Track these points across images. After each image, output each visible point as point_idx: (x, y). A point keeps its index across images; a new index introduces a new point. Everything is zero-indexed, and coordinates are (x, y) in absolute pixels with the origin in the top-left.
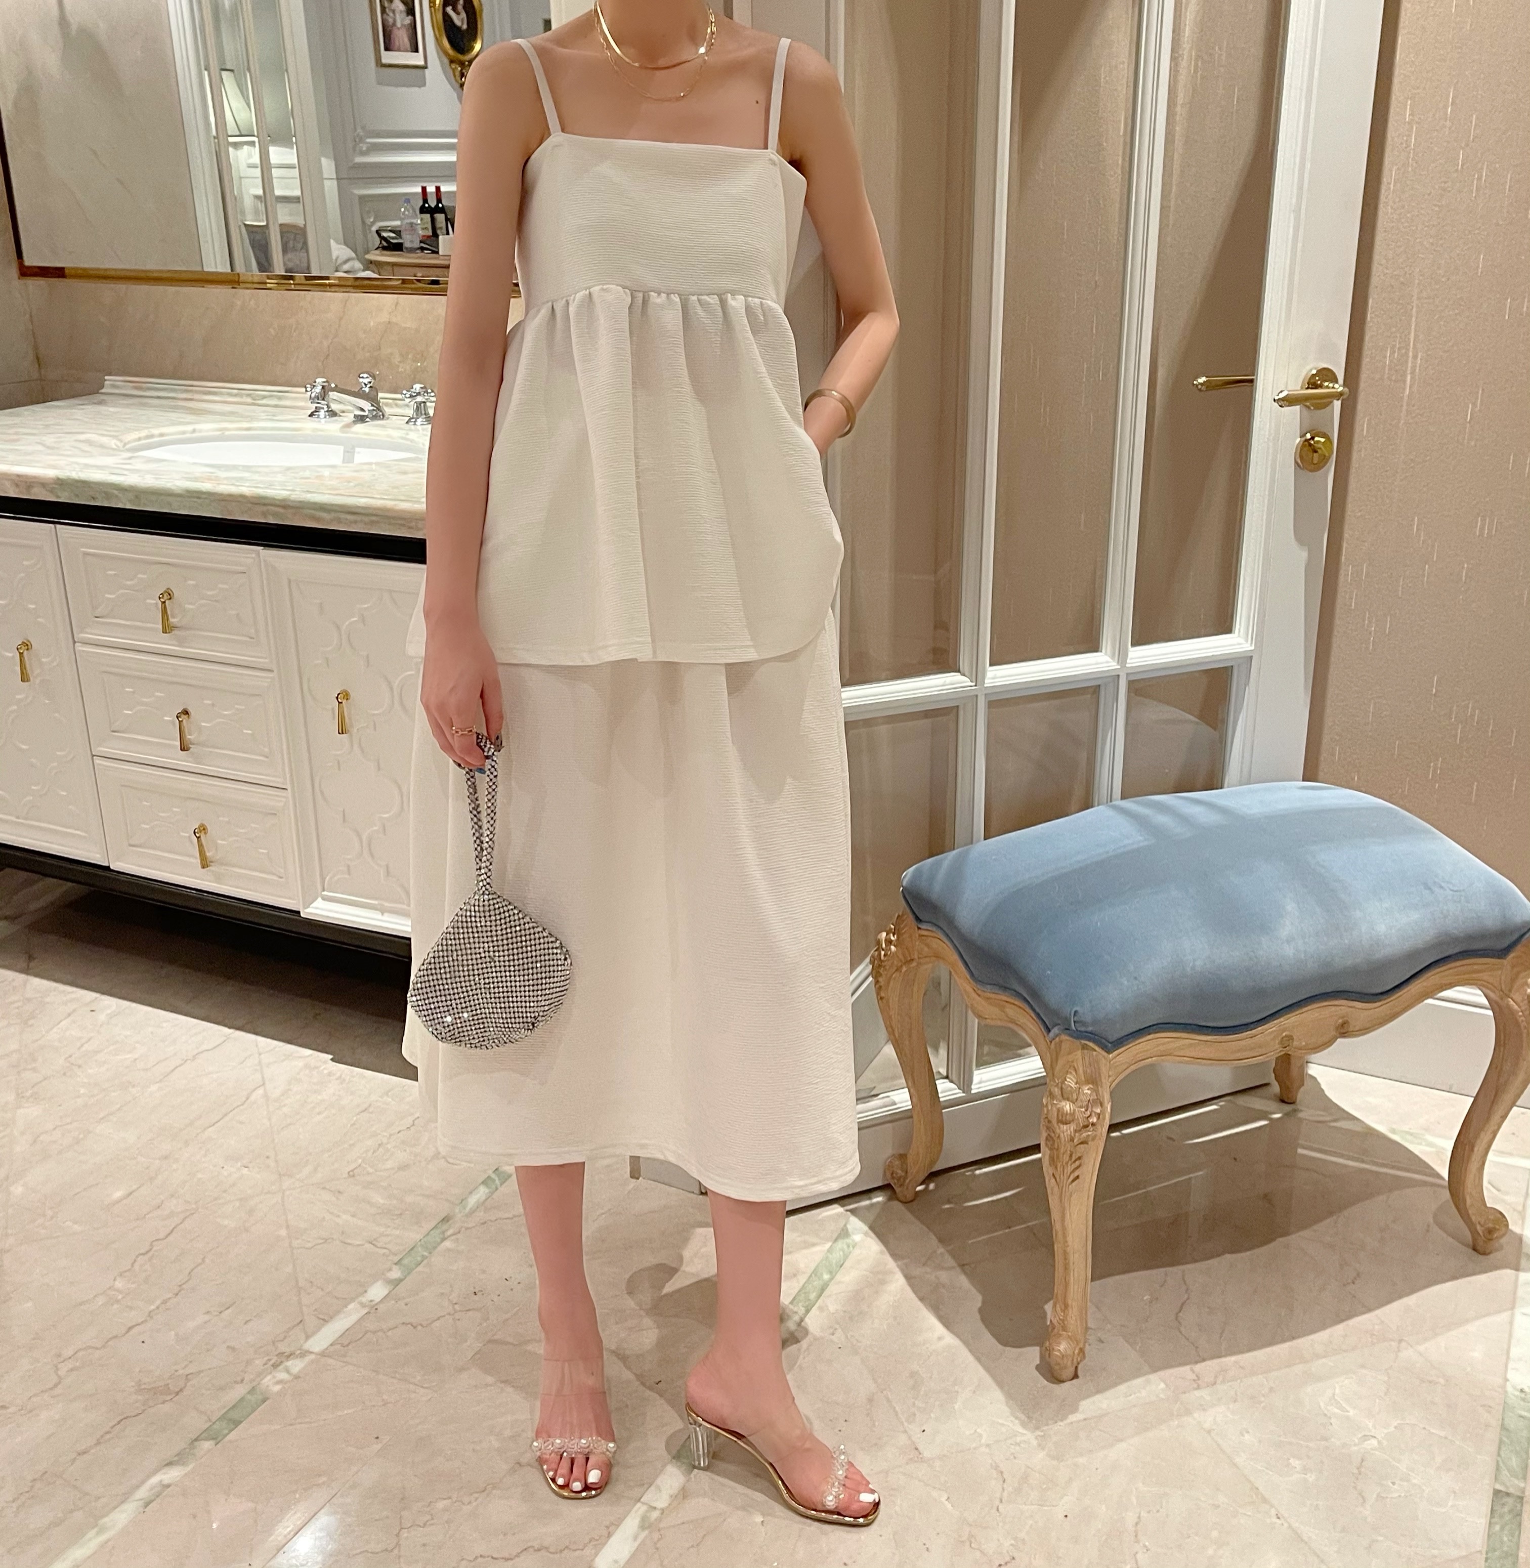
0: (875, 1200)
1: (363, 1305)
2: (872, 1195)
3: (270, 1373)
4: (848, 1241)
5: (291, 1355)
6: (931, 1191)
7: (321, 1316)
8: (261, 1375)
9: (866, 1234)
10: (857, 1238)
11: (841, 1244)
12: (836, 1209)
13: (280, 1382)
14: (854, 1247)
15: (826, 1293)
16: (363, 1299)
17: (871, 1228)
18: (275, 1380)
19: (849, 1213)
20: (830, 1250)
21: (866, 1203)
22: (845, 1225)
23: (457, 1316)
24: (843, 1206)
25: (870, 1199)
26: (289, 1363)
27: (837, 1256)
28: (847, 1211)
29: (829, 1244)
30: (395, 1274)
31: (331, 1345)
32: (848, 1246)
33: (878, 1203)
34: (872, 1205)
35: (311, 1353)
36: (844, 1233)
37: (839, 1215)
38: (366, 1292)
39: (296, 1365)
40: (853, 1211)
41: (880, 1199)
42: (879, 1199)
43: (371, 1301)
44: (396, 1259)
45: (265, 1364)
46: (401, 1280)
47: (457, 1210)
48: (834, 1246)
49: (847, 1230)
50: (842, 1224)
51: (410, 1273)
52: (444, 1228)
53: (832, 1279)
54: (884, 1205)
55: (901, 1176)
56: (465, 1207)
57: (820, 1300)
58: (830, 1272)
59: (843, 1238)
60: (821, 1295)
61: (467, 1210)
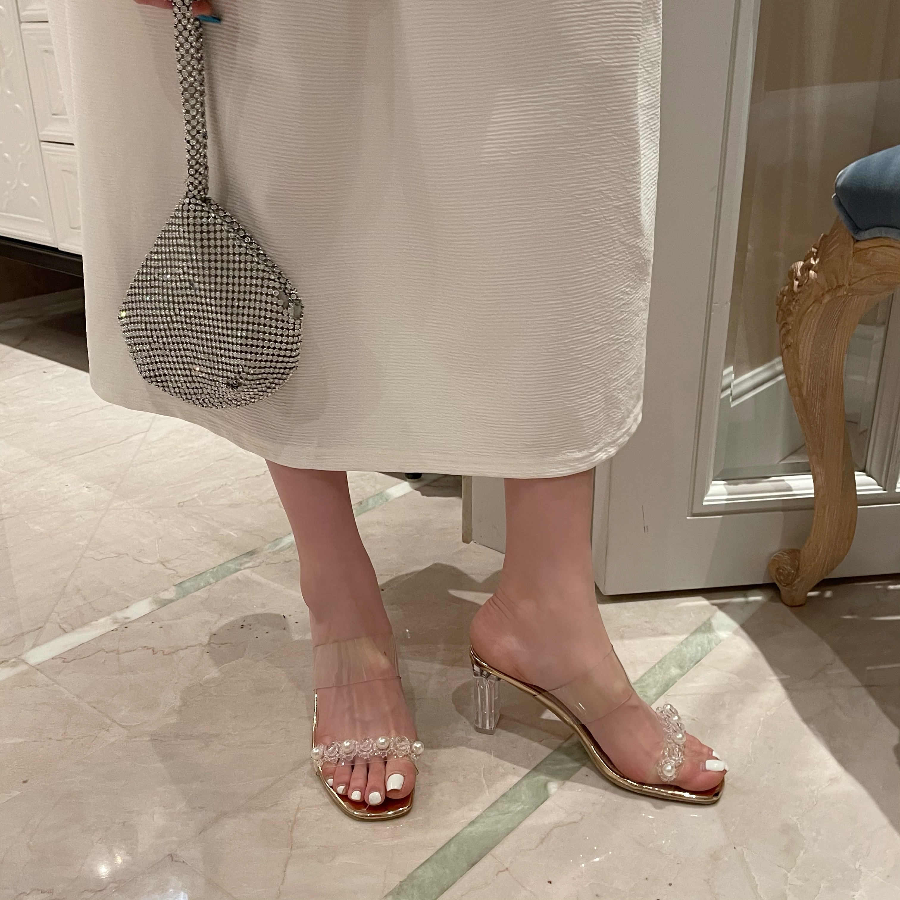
0: (751, 599)
2: (749, 593)
4: (711, 636)
6: (828, 599)
7: (65, 625)
9: (735, 633)
10: (723, 634)
11: (701, 638)
12: (700, 602)
14: (717, 645)
15: (670, 692)
17: (743, 626)
19: (715, 607)
20: (685, 643)
21: (740, 600)
22: (709, 619)
24: (708, 599)
25: (745, 596)
27: (690, 651)
28: (713, 604)
29: (685, 636)
30: (168, 594)
31: (54, 658)
32: (709, 642)
33: (756, 602)
34: (747, 603)
35: (26, 664)
36: (706, 628)
37: (702, 607)
38: (128, 607)
40: (721, 607)
41: (759, 598)
42: (757, 598)
43: (127, 618)
44: (178, 580)
46: (171, 601)
47: (267, 547)
48: (690, 639)
49: (710, 624)
50: (705, 618)
51: (184, 596)
52: (245, 559)
53: (682, 675)
54: (762, 606)
55: (789, 574)
56: (276, 545)
57: (662, 698)
58: (681, 667)
59: (704, 632)
60: (664, 691)
61: (278, 548)
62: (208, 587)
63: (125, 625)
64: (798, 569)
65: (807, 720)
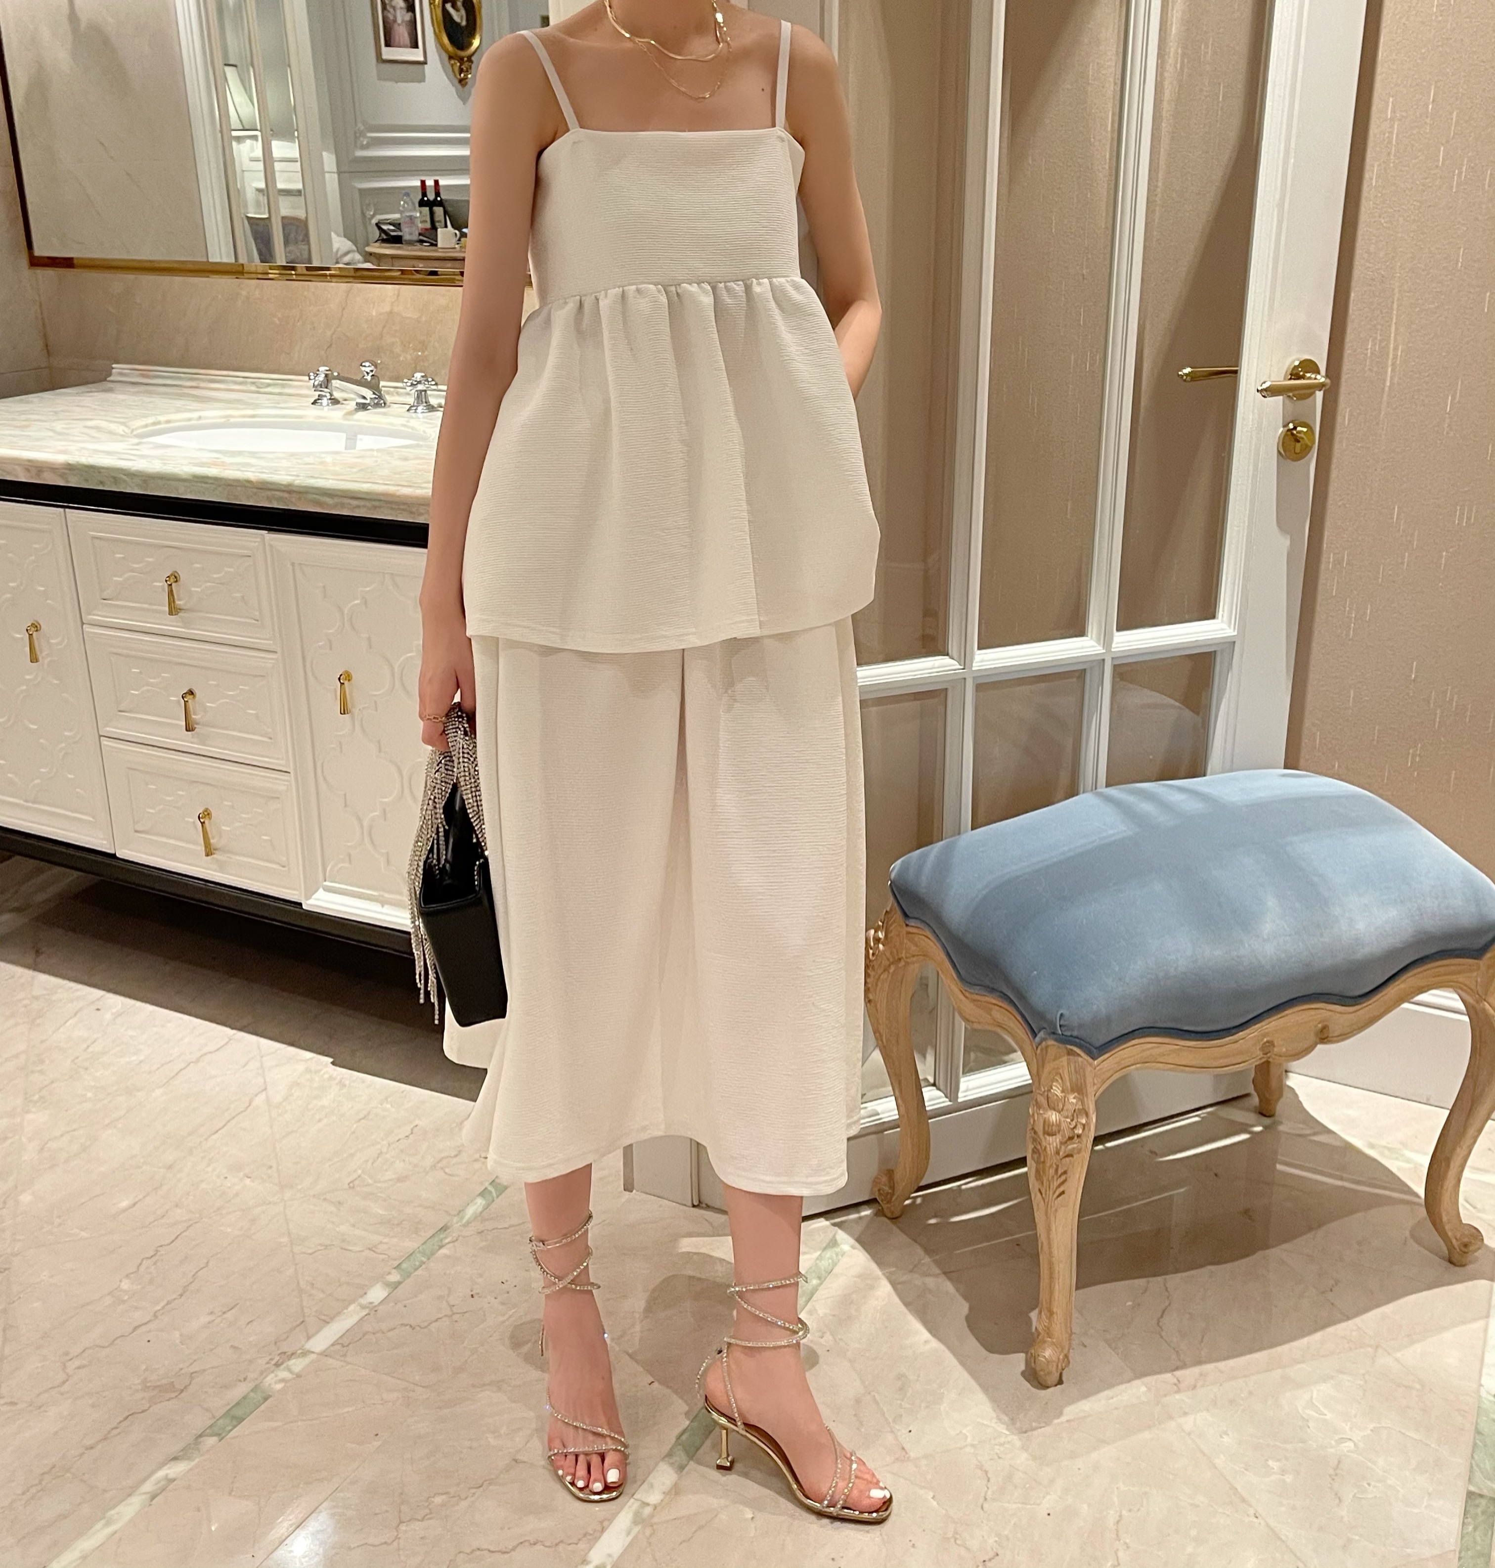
0: (863, 1214)
1: (363, 1307)
2: (859, 1209)
3: (272, 1372)
4: (837, 1250)
5: (293, 1354)
6: (920, 1204)
7: (323, 1317)
8: (263, 1373)
9: (853, 1246)
10: (845, 1249)
11: (829, 1254)
12: (823, 1223)
13: (283, 1380)
14: (841, 1257)
15: (814, 1298)
16: (363, 1301)
17: (858, 1240)
18: (277, 1378)
19: (835, 1226)
20: (819, 1258)
21: (854, 1217)
22: (834, 1236)
23: (455, 1317)
24: (829, 1219)
25: (859, 1212)
26: (292, 1362)
27: (824, 1264)
28: (833, 1224)
29: (819, 1253)
30: (395, 1277)
31: (333, 1345)
32: (837, 1255)
33: (866, 1216)
34: (860, 1218)
35: (313, 1352)
36: (833, 1243)
37: (827, 1227)
38: (365, 1294)
39: (298, 1365)
40: (839, 1225)
42: (867, 1212)
43: (371, 1303)
44: (396, 1263)
45: (268, 1363)
46: (399, 1283)
47: (455, 1221)
48: (823, 1255)
49: (836, 1240)
50: (831, 1236)
51: (409, 1277)
52: (442, 1236)
53: (821, 1284)
54: (871, 1219)
55: (888, 1193)
56: (463, 1218)
57: (810, 1304)
58: (819, 1278)
59: (833, 1247)
60: (810, 1299)
61: (464, 1221)
62: (424, 1266)
63: (373, 1309)
64: (893, 1189)
65: (907, 1304)
